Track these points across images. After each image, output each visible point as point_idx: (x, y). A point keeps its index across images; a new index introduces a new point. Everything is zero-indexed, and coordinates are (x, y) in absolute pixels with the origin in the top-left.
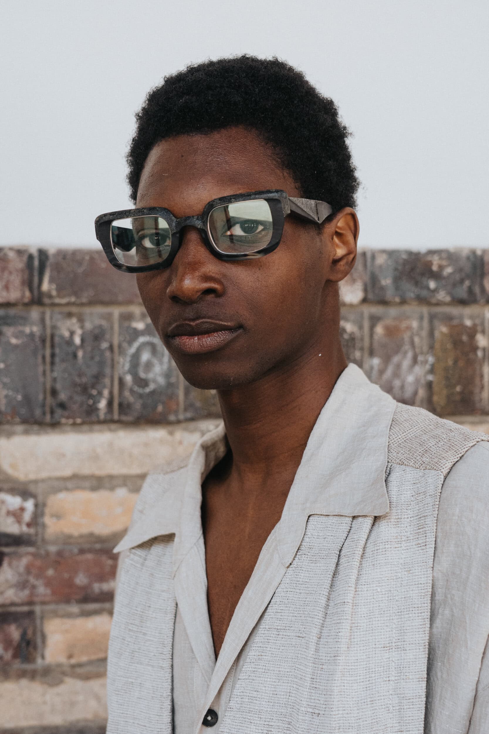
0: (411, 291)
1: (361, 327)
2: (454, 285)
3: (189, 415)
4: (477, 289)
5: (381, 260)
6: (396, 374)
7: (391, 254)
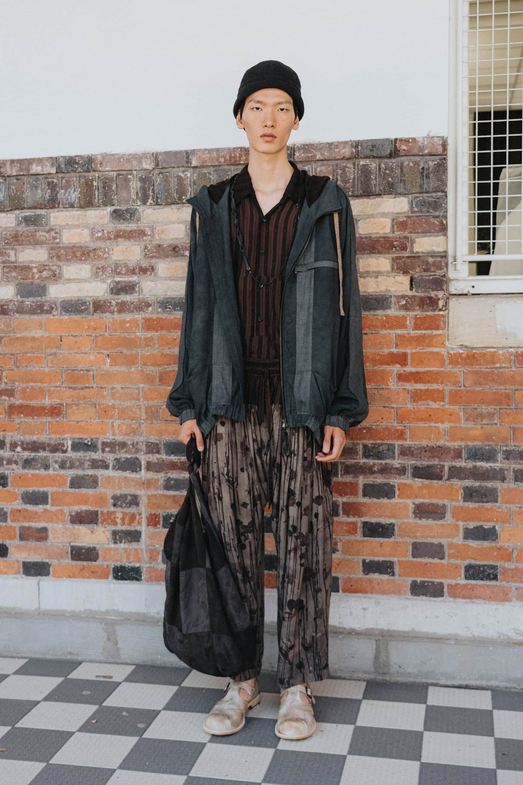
0: (70, 169)
1: (59, 181)
2: (83, 166)
3: (10, 209)
4: (90, 167)
5: (61, 159)
6: (69, 195)
7: (64, 157)
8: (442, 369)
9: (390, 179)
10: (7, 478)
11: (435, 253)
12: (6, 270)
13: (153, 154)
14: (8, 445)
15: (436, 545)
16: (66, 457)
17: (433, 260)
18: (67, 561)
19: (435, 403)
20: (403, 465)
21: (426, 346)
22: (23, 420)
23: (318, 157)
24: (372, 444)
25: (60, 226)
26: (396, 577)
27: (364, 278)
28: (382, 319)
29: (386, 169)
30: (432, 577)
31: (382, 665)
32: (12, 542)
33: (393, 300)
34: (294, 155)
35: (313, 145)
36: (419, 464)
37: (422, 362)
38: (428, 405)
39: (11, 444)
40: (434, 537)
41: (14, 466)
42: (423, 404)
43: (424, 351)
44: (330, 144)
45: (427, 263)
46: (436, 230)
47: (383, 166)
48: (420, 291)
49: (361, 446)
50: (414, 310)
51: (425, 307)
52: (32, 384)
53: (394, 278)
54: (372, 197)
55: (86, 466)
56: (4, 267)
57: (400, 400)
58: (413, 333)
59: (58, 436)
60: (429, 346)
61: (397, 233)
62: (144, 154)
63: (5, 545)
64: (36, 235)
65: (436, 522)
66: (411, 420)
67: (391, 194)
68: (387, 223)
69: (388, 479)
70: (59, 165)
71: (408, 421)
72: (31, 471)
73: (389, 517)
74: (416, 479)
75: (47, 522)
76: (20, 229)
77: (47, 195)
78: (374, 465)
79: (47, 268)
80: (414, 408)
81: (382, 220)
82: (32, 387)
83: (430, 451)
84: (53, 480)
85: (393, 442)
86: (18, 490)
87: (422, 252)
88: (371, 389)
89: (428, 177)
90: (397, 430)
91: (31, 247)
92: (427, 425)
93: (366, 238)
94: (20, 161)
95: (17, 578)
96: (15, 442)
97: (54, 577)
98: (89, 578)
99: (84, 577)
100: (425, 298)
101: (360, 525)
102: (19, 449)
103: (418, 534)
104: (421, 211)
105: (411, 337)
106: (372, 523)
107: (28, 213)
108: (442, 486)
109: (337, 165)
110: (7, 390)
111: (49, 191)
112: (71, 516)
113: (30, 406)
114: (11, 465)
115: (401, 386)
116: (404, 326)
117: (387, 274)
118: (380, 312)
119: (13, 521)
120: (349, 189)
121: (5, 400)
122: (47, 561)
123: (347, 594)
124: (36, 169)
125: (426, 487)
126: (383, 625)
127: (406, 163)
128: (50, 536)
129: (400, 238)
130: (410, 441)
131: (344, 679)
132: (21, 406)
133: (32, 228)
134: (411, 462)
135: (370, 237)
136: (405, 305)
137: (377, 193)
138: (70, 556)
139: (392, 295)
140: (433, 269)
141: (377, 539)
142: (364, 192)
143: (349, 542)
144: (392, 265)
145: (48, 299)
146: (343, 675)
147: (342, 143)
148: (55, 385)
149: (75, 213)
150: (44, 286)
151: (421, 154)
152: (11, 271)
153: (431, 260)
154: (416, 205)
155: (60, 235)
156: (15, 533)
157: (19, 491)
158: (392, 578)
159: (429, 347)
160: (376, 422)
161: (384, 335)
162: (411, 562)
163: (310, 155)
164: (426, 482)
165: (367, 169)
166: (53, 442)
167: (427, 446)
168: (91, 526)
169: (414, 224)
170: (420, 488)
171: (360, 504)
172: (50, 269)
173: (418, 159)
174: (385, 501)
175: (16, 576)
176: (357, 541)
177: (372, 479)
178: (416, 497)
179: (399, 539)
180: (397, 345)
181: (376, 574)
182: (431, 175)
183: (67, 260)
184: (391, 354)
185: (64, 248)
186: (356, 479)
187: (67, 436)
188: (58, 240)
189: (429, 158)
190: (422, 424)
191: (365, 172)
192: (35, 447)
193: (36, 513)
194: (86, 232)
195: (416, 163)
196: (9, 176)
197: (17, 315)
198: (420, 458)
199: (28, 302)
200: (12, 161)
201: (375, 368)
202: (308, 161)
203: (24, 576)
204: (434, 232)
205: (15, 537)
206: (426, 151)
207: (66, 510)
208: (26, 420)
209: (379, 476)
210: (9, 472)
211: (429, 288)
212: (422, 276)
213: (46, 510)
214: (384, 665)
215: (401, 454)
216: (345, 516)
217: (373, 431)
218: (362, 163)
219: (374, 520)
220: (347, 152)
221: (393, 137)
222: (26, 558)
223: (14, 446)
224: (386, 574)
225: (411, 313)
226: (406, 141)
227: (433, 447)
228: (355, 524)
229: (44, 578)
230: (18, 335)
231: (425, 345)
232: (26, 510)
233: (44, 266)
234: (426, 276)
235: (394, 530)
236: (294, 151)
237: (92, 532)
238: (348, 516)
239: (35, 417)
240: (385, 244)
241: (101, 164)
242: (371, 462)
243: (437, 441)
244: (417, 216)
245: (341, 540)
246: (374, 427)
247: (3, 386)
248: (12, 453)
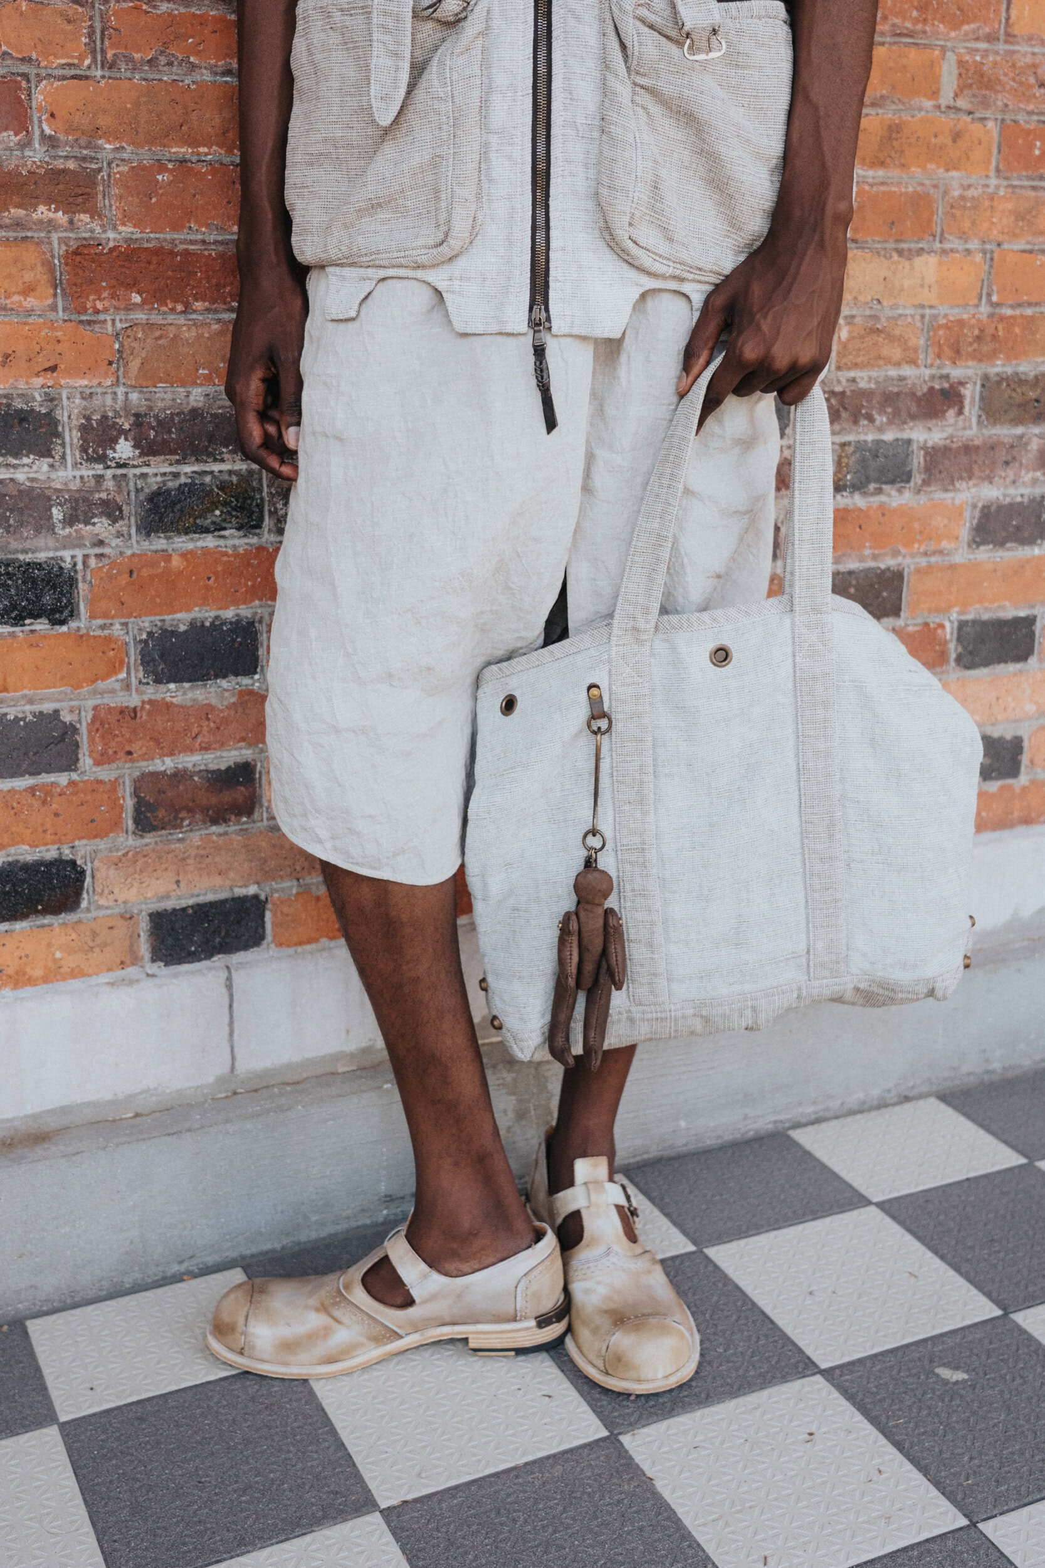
10: (72, 582)
14: (72, 436)
22: (140, 316)
32: (102, 844)
39: (85, 429)
41: (101, 526)
52: (179, 151)
63: (73, 863)
72: (183, 543)
75: (254, 743)
86: (125, 624)
96: (105, 417)
97: (280, 945)
102: (124, 449)
110: (57, 176)
113: (171, 253)
114: (87, 522)
119: (101, 760)
121: (50, 226)
122: (252, 890)
132: (130, 255)
156: (116, 806)
157: (131, 630)
175: (119, 974)
193: (205, 713)
203: (156, 968)
205: (116, 825)
208: (156, 318)
210: (79, 554)
213: (246, 697)
222: (167, 897)
223: (98, 437)
229: (245, 955)
232: (165, 707)
239: (198, 305)
247: (37, 154)
248: (88, 471)
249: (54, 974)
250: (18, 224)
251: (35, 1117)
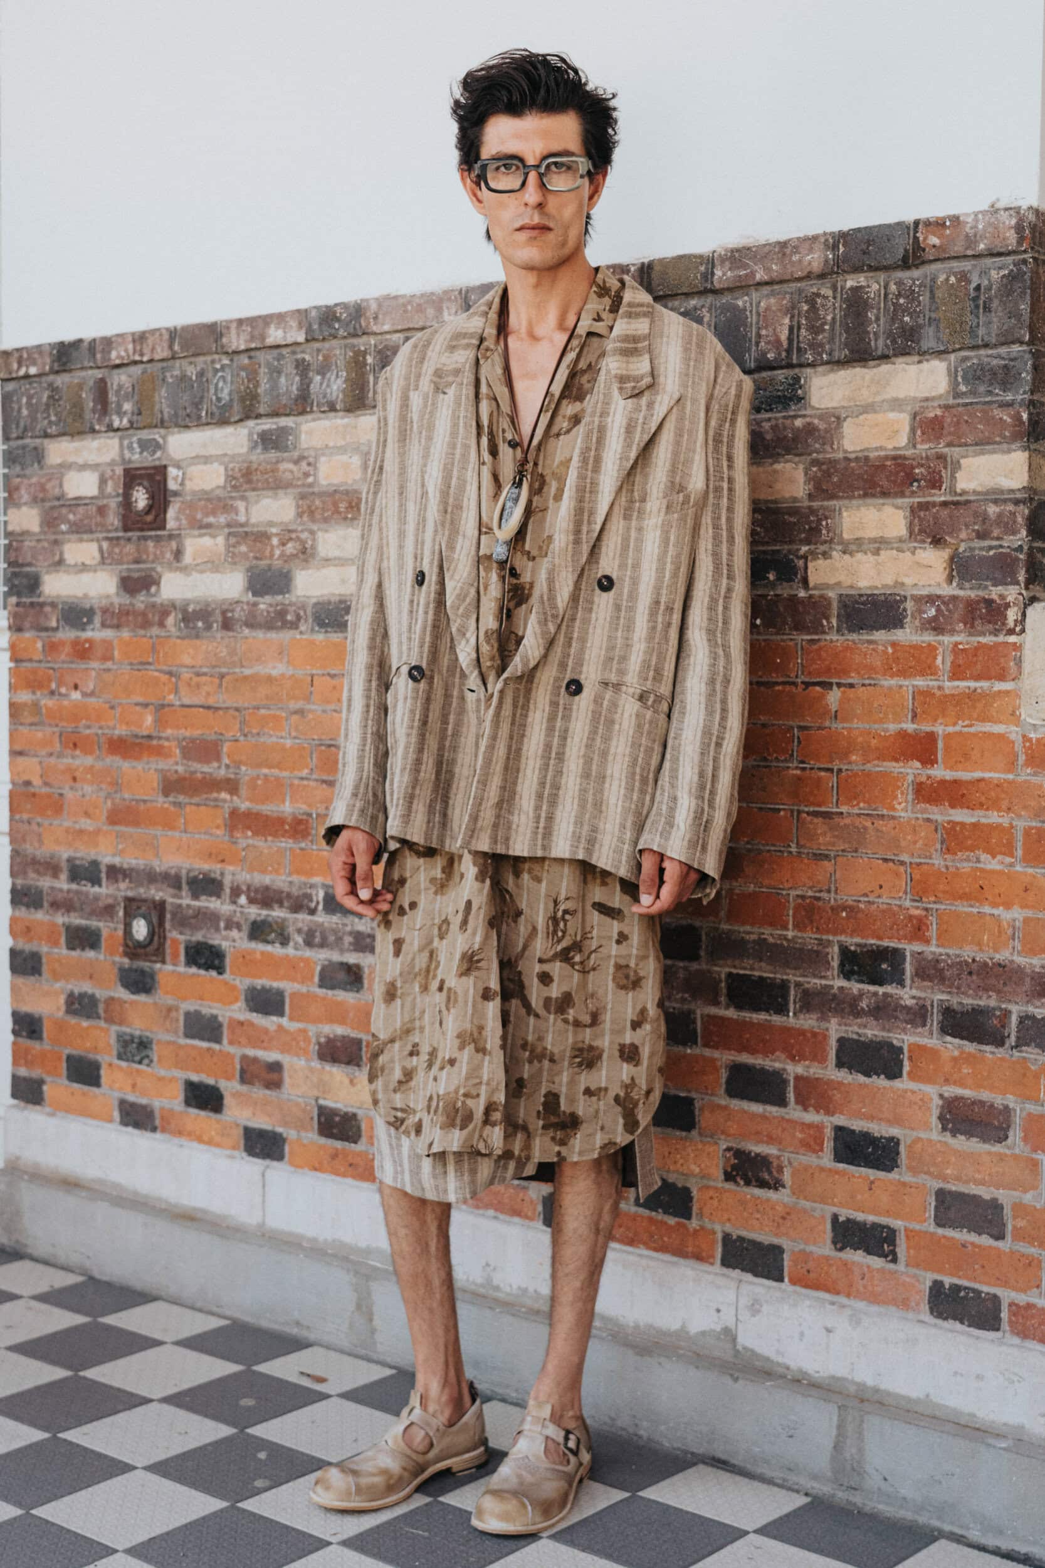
0: (328, 331)
1: (312, 357)
2: (347, 325)
3: (239, 417)
4: (358, 326)
5: (313, 313)
6: (328, 386)
7: (318, 308)
8: (1011, 777)
9: (907, 319)
10: (224, 956)
11: (1002, 492)
12: (233, 540)
13: (460, 291)
14: (228, 891)
15: (986, 1201)
16: (316, 922)
17: (997, 510)
18: (310, 1135)
19: (994, 857)
20: (921, 1002)
21: (977, 720)
22: (250, 841)
23: (758, 277)
24: (857, 945)
25: (316, 449)
26: (901, 1267)
27: (851, 554)
28: (885, 652)
29: (899, 295)
30: (975, 1280)
31: (848, 1467)
32: (229, 1084)
33: (909, 605)
34: (713, 274)
35: (749, 249)
36: (954, 1001)
37: (966, 756)
38: (978, 861)
39: (232, 889)
40: (982, 1183)
41: (235, 933)
42: (968, 860)
43: (972, 730)
44: (783, 245)
45: (985, 518)
46: (1004, 437)
47: (893, 288)
48: (967, 585)
49: (836, 949)
50: (952, 632)
51: (978, 622)
52: (265, 771)
53: (913, 553)
54: (871, 363)
55: (346, 945)
56: (229, 534)
57: (919, 844)
58: (951, 686)
59: (303, 879)
60: (984, 719)
61: (922, 447)
62: (445, 292)
63: (220, 1089)
64: (277, 470)
65: (987, 1147)
66: (940, 895)
67: (908, 354)
68: (902, 421)
69: (889, 1031)
70: (310, 325)
71: (932, 899)
72: (262, 947)
73: (890, 1122)
74: (949, 1039)
75: (282, 1052)
76: (254, 458)
77: (295, 387)
78: (861, 994)
79: (294, 536)
80: (947, 867)
81: (892, 415)
82: (266, 776)
83: (978, 974)
84: (292, 968)
85: (900, 946)
86: (240, 980)
87: (975, 492)
88: (859, 815)
89: (987, 309)
90: (911, 917)
91: (270, 493)
92: (975, 910)
93: (857, 459)
94: (251, 321)
95: (232, 1157)
96: (238, 885)
97: (291, 1164)
98: (344, 1175)
99: (337, 1173)
100: (978, 602)
101: (829, 1133)
102: (243, 900)
103: (949, 1171)
104: (973, 393)
105: (946, 696)
106: (853, 1131)
107: (267, 424)
108: (1002, 1059)
109: (800, 291)
110: (228, 780)
111: (297, 379)
112: (319, 1044)
113: (262, 815)
114: (231, 930)
115: (923, 811)
116: (928, 669)
117: (898, 545)
118: (880, 635)
119: (231, 1043)
120: (821, 345)
121: (225, 801)
122: (280, 1130)
123: (798, 1289)
124: (275, 335)
125: (969, 1059)
126: (865, 1375)
127: (942, 278)
128: (287, 1080)
129: (927, 458)
130: (938, 946)
131: (770, 1482)
132: (248, 814)
133: (273, 455)
134: (939, 996)
135: (867, 458)
136: (935, 619)
137: (879, 353)
138: (316, 1126)
139: (908, 594)
140: (996, 533)
141: (864, 1171)
142: (852, 351)
143: (806, 1168)
144: (911, 524)
145: (294, 599)
146: (769, 1473)
147: (806, 239)
148: (300, 774)
149: (339, 421)
150: (289, 572)
151: (969, 252)
152: (238, 543)
153: (992, 510)
154: (963, 378)
155: (316, 468)
156: (234, 1068)
157: (242, 983)
158: (891, 1266)
159: (983, 721)
160: (865, 895)
161: (890, 688)
162: (932, 1234)
163: (743, 273)
164: (970, 1047)
165: (861, 297)
166: (295, 891)
167: (974, 960)
168: (350, 1069)
169: (958, 423)
170: (955, 1059)
171: (829, 1083)
172: (298, 538)
173: (966, 265)
174: (881, 1082)
175: (232, 1152)
176: (822, 1169)
177: (856, 1029)
178: (947, 1081)
179: (908, 1178)
180: (915, 716)
181: (860, 1252)
182: (995, 304)
183: (326, 520)
184: (903, 734)
185: (321, 494)
186: (824, 1025)
187: (317, 880)
188: (310, 480)
189: (989, 261)
190: (963, 908)
191: (856, 303)
192: (266, 897)
193: (266, 1031)
194: (356, 461)
195: (964, 277)
196: (236, 352)
197: (246, 631)
198: (958, 988)
199: (265, 604)
200: (240, 322)
201: (868, 767)
202: (741, 287)
203: (244, 1154)
204: (1000, 443)
205: (234, 1076)
206: (982, 246)
207: (312, 1030)
208: (256, 843)
209: (872, 1021)
210: (228, 943)
211: (987, 579)
212: (972, 549)
213: (280, 1027)
214: (853, 1469)
215: (917, 974)
216: (799, 1107)
217: (860, 915)
218: (849, 284)
219: (857, 1125)
220: (815, 259)
221: (909, 217)
222: (249, 1120)
223: (236, 892)
224: (879, 1256)
225: (947, 639)
226: (937, 225)
227: (985, 964)
228: (819, 1128)
229: (275, 1164)
230: (247, 672)
231: (975, 715)
232: (251, 1024)
233: (290, 531)
234: (981, 549)
235: (898, 1153)
236: (713, 267)
237: (352, 1082)
238: (805, 1109)
239: (269, 838)
240: (898, 473)
241: (376, 318)
242: (855, 987)
243: (996, 950)
244: (967, 404)
245: (790, 1163)
246: (862, 906)
247: (223, 772)
248: (232, 907)
249: (210, 1143)
250: (216, 800)
251: (195, 1209)
